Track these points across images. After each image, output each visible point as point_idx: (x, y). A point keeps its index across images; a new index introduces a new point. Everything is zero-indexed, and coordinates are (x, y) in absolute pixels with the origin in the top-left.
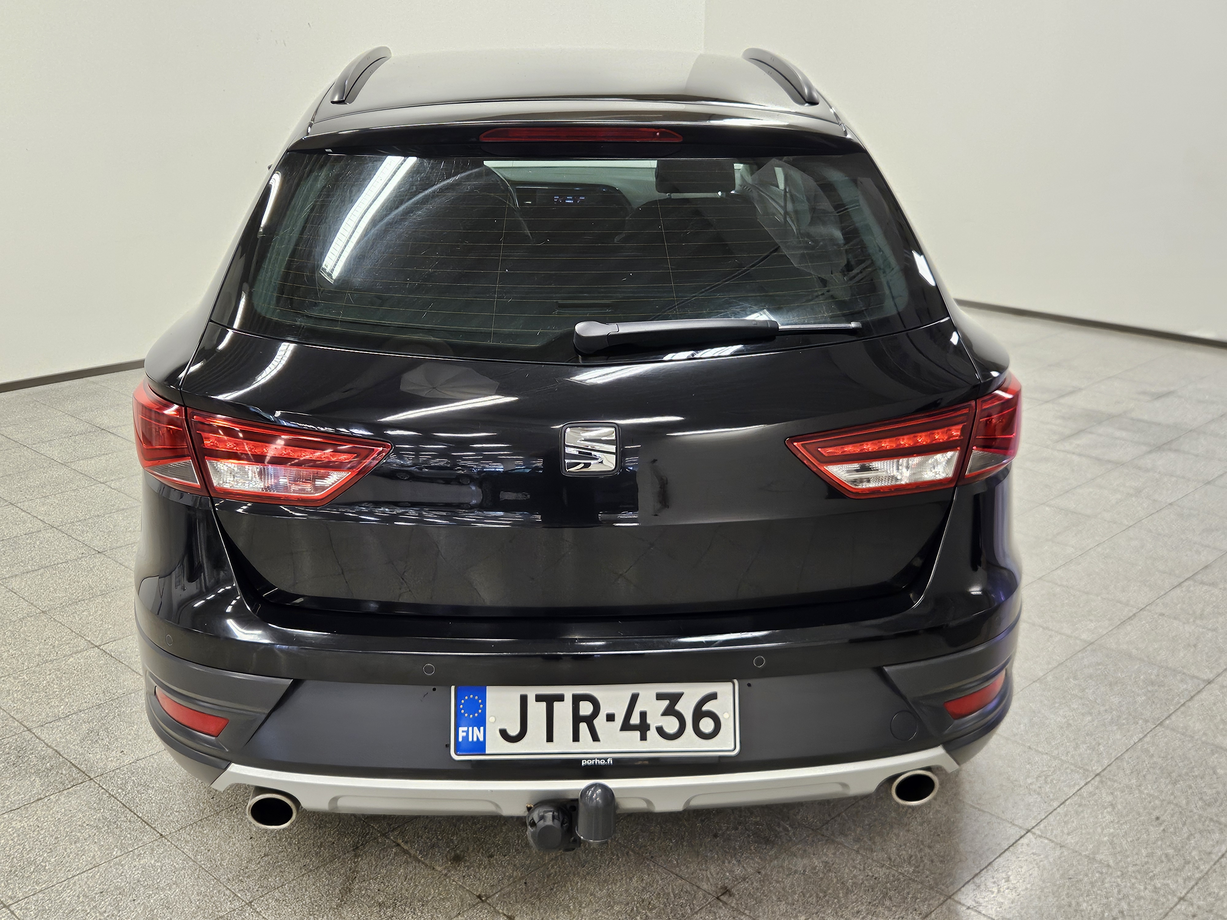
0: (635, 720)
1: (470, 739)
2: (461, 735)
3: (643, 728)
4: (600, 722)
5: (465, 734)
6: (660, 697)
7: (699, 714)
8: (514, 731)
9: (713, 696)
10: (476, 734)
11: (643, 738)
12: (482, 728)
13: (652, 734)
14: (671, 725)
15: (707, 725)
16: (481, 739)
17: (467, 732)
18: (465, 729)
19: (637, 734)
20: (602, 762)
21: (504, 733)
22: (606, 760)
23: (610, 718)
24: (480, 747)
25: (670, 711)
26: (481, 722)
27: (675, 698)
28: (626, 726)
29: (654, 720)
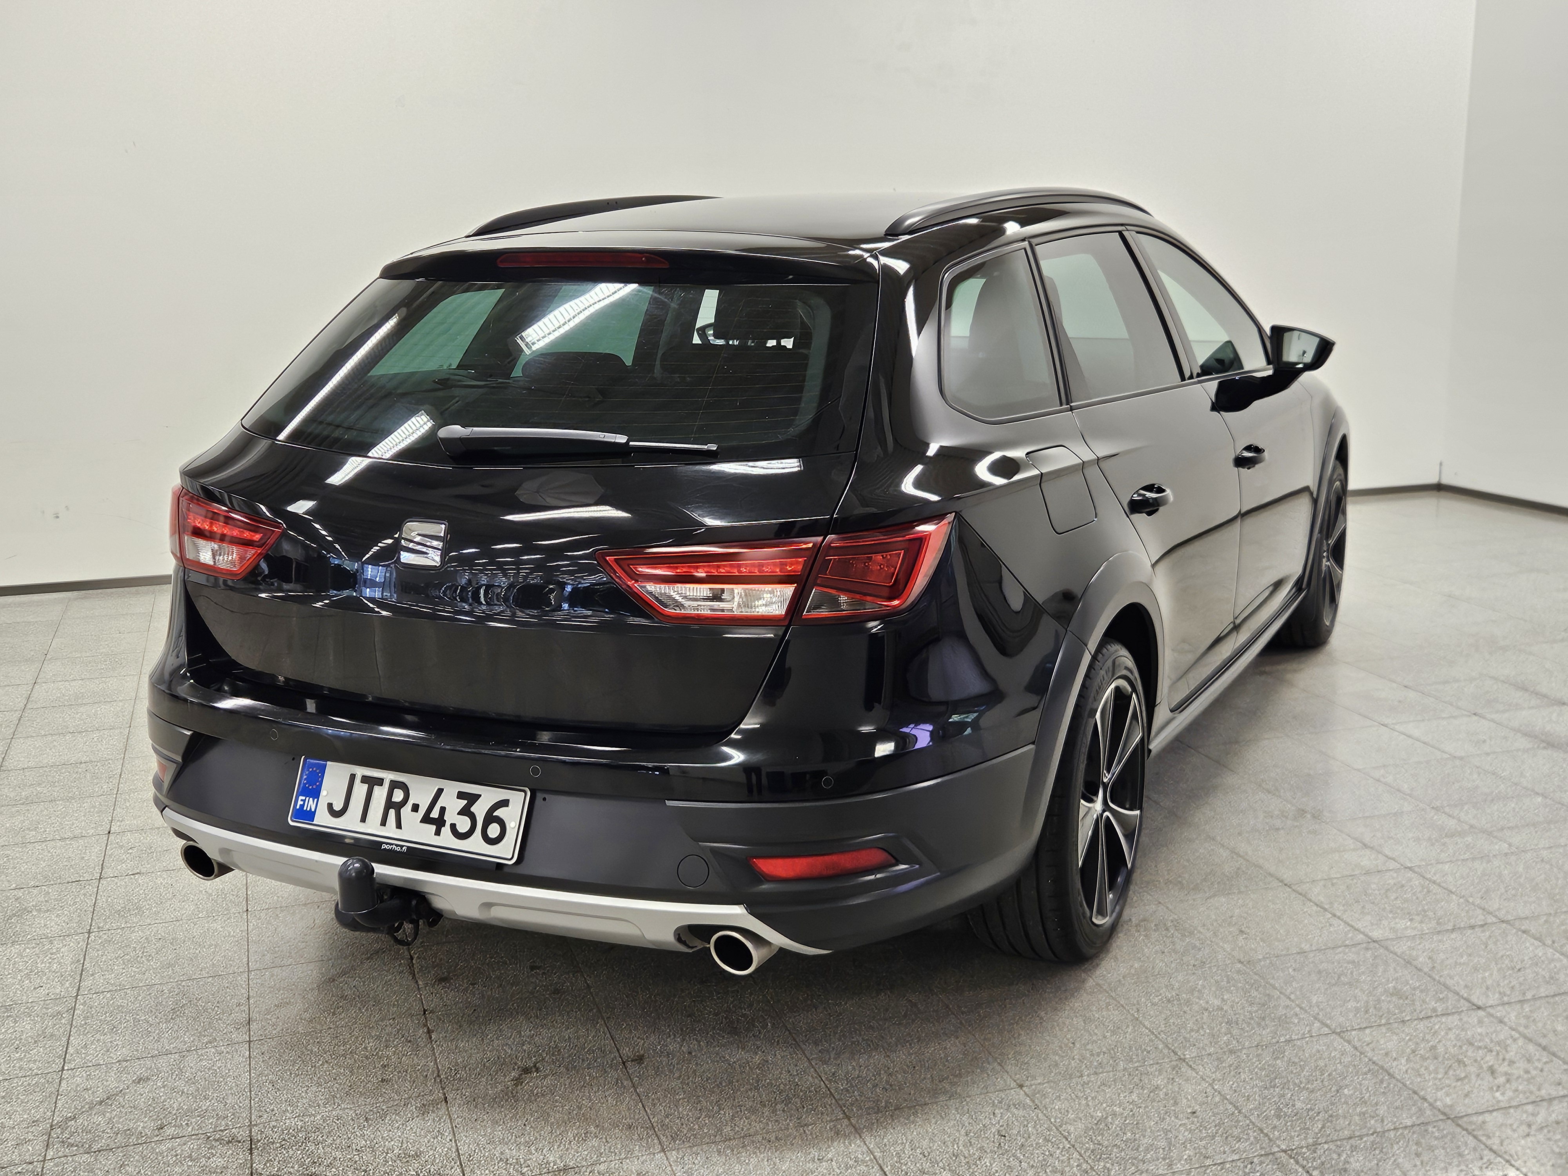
0: (435, 814)
1: (305, 809)
2: (300, 803)
3: (439, 823)
4: (406, 811)
5: (302, 803)
6: (461, 795)
7: (490, 818)
8: (338, 807)
9: (505, 803)
10: (310, 804)
11: (438, 833)
12: (316, 800)
13: (446, 830)
14: (464, 825)
15: (494, 830)
16: (313, 810)
17: (304, 801)
18: (304, 798)
19: (433, 828)
20: (398, 849)
21: (330, 806)
22: (402, 846)
23: (415, 808)
24: (310, 816)
25: (466, 811)
26: (315, 794)
27: (472, 799)
28: (426, 819)
29: (451, 817)
